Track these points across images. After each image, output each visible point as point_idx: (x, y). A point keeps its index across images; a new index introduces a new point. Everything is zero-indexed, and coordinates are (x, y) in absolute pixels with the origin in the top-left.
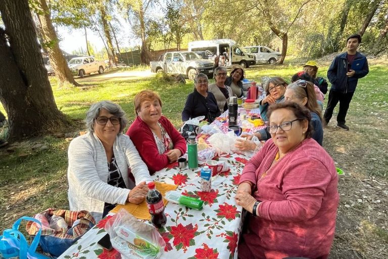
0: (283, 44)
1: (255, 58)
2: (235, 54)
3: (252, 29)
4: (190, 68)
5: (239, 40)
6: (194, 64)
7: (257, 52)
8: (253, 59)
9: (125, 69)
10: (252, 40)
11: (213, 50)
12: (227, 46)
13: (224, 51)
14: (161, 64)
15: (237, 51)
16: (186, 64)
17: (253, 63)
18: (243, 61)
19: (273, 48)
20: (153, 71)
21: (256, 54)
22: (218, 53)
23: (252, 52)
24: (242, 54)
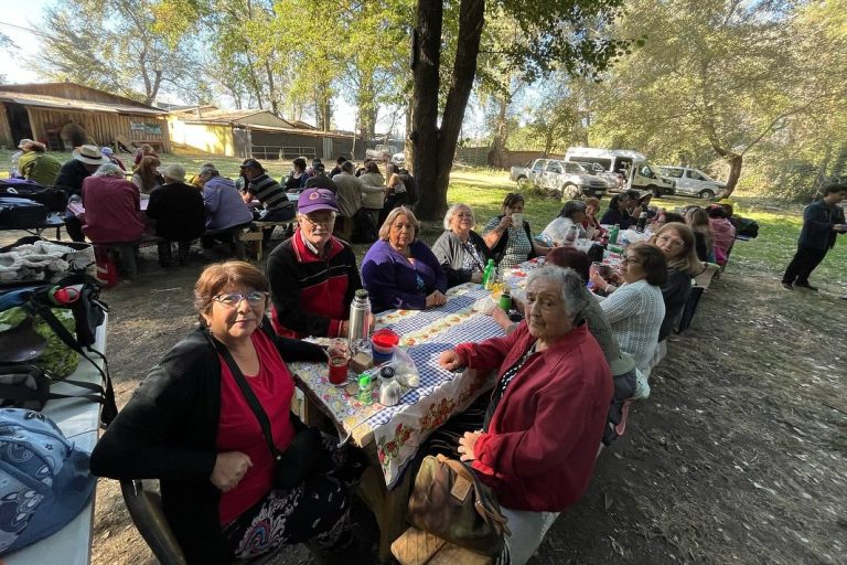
0: (733, 170)
1: (674, 185)
2: (641, 174)
3: (680, 141)
4: (569, 183)
5: (652, 155)
6: (576, 179)
7: (680, 177)
8: (670, 186)
9: (467, 170)
10: (675, 155)
11: (605, 164)
12: (629, 160)
13: (623, 167)
14: (527, 172)
15: (643, 171)
16: (564, 177)
17: (671, 192)
18: (651, 187)
19: (713, 174)
20: (513, 178)
21: (677, 180)
22: (612, 168)
23: (671, 175)
24: (652, 175)
